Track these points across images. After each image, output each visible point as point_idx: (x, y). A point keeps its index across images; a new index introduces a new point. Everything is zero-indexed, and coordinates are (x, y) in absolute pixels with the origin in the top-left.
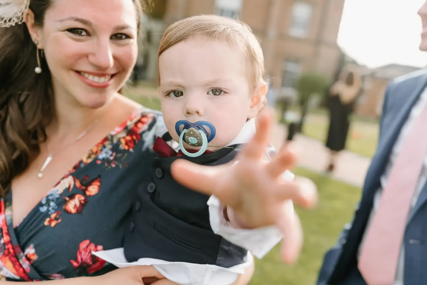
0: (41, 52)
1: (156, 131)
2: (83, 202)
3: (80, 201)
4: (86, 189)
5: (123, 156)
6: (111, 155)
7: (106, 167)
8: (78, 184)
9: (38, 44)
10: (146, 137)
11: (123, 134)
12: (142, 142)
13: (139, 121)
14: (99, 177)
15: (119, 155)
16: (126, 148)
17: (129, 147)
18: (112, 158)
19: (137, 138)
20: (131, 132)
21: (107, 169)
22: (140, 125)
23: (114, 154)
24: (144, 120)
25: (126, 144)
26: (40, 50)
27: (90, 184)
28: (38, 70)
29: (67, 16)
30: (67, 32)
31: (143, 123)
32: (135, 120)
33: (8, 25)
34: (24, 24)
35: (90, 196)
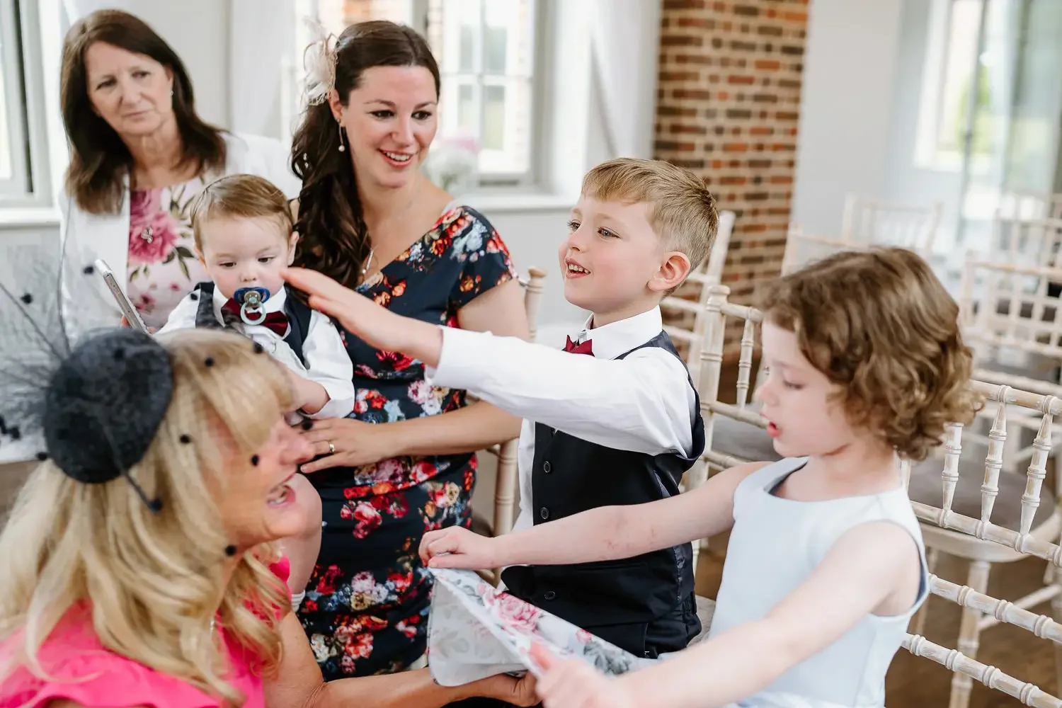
0: (344, 129)
1: (468, 240)
2: (388, 301)
3: (386, 300)
4: (393, 289)
5: (432, 260)
6: (420, 257)
7: (412, 270)
8: (385, 282)
9: (340, 122)
10: (457, 244)
11: (436, 236)
12: (452, 249)
13: (455, 223)
14: (405, 279)
15: (428, 259)
16: (436, 252)
17: (439, 251)
18: (420, 260)
19: (448, 243)
20: (444, 234)
21: (414, 272)
22: (455, 228)
23: (423, 256)
24: (461, 222)
25: (436, 247)
26: (342, 128)
27: (396, 284)
28: (341, 148)
29: (373, 98)
30: (371, 115)
31: (459, 226)
32: (452, 220)
33: (317, 104)
34: (327, 102)
35: (395, 296)
